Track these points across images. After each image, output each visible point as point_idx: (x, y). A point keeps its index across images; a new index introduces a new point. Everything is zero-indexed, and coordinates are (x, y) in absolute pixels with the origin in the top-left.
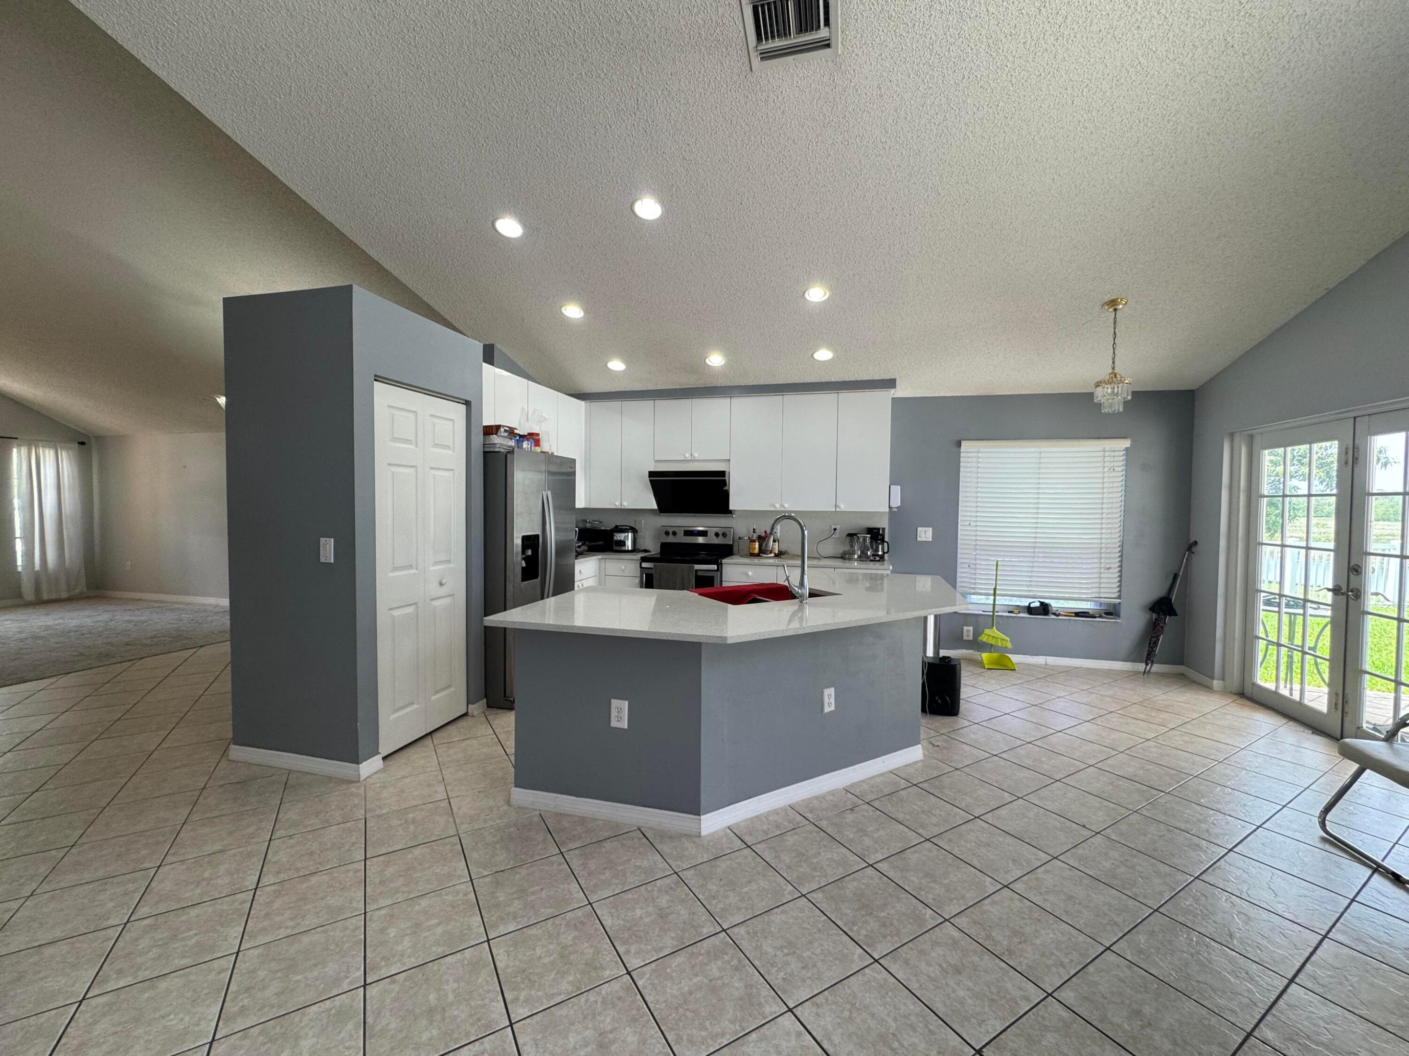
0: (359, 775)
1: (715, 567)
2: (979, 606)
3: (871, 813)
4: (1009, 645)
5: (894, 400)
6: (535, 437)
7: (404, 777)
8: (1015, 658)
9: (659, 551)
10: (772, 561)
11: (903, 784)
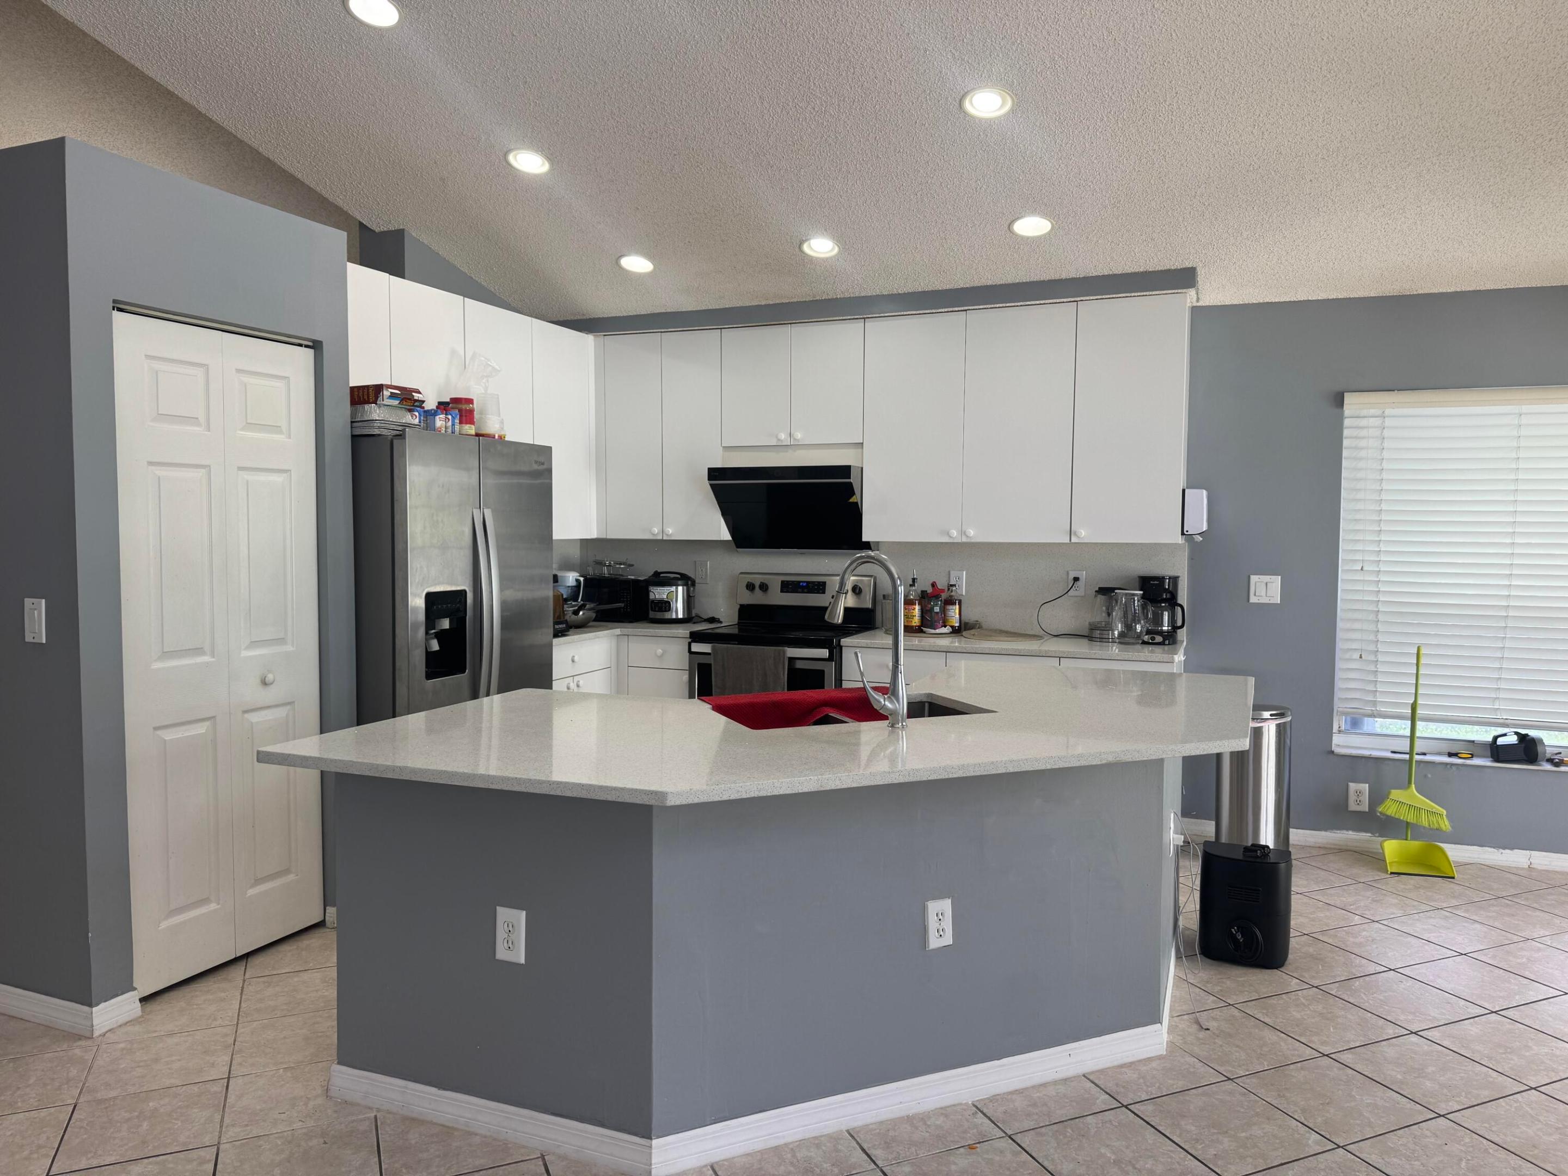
0: (92, 1026)
1: (824, 653)
2: (1378, 739)
3: (1009, 1156)
4: (1446, 825)
5: (1197, 312)
6: (464, 407)
7: (171, 1034)
8: (1455, 853)
9: (736, 620)
10: (945, 642)
11: (1102, 1100)
